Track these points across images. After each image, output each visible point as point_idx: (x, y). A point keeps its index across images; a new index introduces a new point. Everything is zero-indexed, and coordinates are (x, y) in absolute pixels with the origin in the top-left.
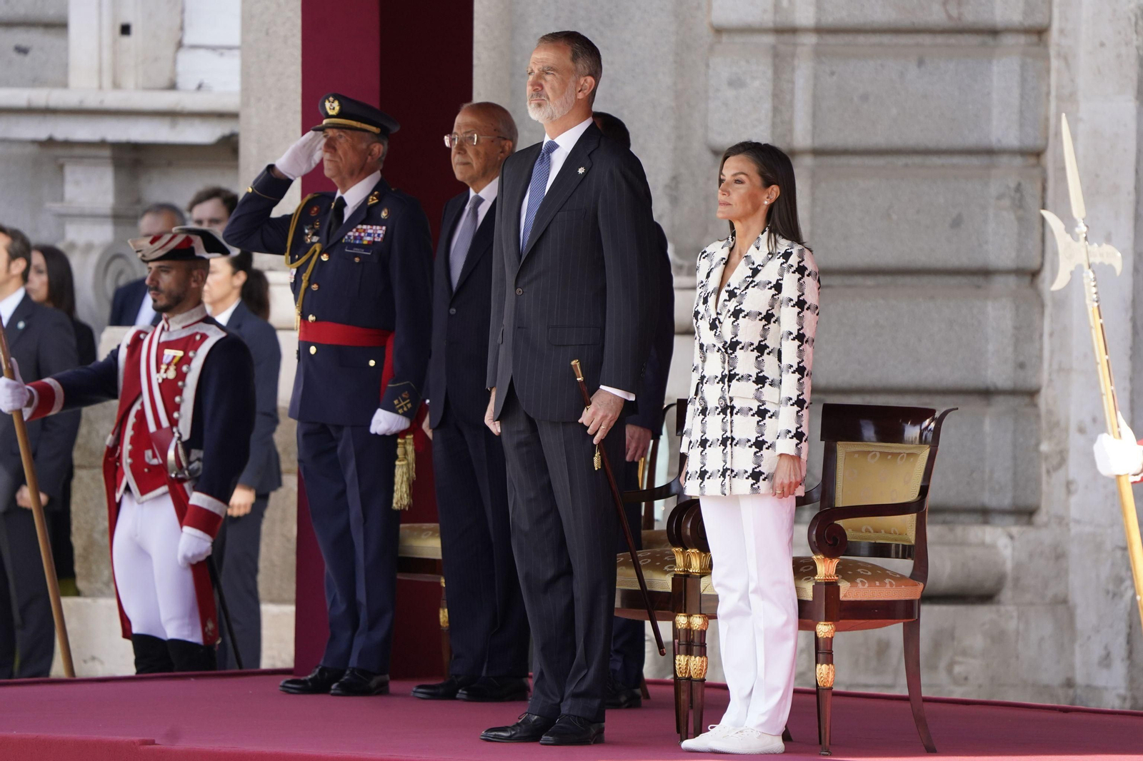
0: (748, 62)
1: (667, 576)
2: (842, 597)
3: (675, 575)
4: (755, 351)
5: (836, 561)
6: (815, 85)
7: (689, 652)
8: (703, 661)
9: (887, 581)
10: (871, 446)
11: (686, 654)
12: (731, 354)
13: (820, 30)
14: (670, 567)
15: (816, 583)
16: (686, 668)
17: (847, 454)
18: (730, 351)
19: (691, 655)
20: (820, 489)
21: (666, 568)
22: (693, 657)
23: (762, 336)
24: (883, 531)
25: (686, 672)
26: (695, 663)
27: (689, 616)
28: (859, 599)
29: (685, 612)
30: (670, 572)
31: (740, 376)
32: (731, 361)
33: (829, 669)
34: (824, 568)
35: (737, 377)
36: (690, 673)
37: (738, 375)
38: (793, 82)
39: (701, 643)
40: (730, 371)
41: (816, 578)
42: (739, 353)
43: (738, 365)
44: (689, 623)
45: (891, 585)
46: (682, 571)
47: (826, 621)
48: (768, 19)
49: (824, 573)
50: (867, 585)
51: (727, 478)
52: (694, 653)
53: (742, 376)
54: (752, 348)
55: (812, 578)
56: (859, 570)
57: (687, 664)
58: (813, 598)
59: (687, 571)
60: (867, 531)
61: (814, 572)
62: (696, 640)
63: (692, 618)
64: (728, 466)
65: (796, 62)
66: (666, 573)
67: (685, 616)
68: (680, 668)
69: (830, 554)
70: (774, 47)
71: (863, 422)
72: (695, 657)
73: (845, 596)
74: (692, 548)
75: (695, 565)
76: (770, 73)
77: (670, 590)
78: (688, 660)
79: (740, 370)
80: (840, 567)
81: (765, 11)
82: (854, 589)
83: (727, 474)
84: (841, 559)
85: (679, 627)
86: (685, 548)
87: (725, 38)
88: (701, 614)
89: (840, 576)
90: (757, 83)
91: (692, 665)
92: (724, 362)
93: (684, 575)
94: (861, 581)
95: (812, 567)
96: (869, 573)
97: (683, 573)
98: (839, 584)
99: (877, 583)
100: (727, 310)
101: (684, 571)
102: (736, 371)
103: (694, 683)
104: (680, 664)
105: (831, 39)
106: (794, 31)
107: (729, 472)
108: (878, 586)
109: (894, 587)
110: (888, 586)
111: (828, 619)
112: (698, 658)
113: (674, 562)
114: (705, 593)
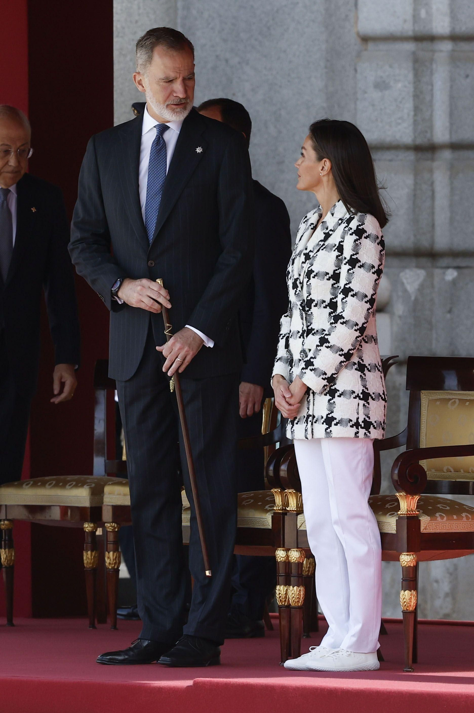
0: (391, 66)
1: (267, 515)
2: (423, 530)
3: (274, 513)
4: (328, 307)
5: (417, 498)
6: (451, 87)
7: (287, 583)
8: (300, 590)
9: (464, 515)
10: (452, 394)
11: (285, 585)
12: (308, 311)
13: (454, 38)
14: (270, 507)
15: (399, 518)
16: (286, 597)
17: (430, 401)
18: (307, 309)
19: (290, 585)
20: (406, 434)
21: (267, 507)
22: (291, 587)
23: (332, 294)
24: (462, 470)
25: (285, 601)
26: (293, 592)
27: (287, 550)
28: (438, 531)
29: (283, 547)
30: (270, 510)
31: (315, 331)
32: (308, 318)
33: (411, 595)
34: (406, 504)
35: (313, 332)
36: (289, 601)
37: (314, 329)
38: (432, 85)
39: (298, 574)
40: (308, 326)
41: (399, 513)
42: (314, 310)
43: (314, 321)
44: (288, 556)
45: (467, 518)
46: (279, 510)
47: (408, 552)
48: (409, 29)
49: (406, 508)
50: (445, 518)
51: (310, 423)
52: (292, 582)
53: (317, 331)
54: (324, 305)
55: (396, 513)
56: (438, 506)
57: (286, 594)
58: (397, 531)
59: (285, 509)
60: (449, 471)
61: (398, 508)
62: (294, 571)
63: (290, 552)
64: (311, 413)
65: (434, 66)
66: (267, 511)
67: (283, 550)
68: (280, 597)
69: (411, 492)
70: (414, 53)
71: (445, 373)
72: (293, 587)
73: (425, 529)
74: (289, 489)
75: (292, 503)
76: (411, 76)
77: (270, 527)
78: (287, 590)
79: (315, 326)
80: (422, 503)
81: (405, 21)
82: (434, 522)
83: (309, 420)
84: (422, 496)
85: (279, 560)
86: (283, 489)
87: (371, 46)
88: (297, 548)
89: (421, 511)
90: (400, 85)
91: (290, 593)
92: (302, 319)
93: (282, 513)
94: (440, 515)
95: (396, 504)
96: (448, 508)
97: (281, 512)
98: (420, 518)
99: (455, 517)
100: (304, 271)
101: (283, 509)
102: (312, 326)
103: (293, 611)
104: (280, 594)
105: (465, 46)
106: (432, 38)
107: (310, 419)
108: (455, 520)
109: (470, 520)
110: (465, 519)
111: (409, 550)
112: (295, 588)
113: (274, 502)
114: (301, 529)
